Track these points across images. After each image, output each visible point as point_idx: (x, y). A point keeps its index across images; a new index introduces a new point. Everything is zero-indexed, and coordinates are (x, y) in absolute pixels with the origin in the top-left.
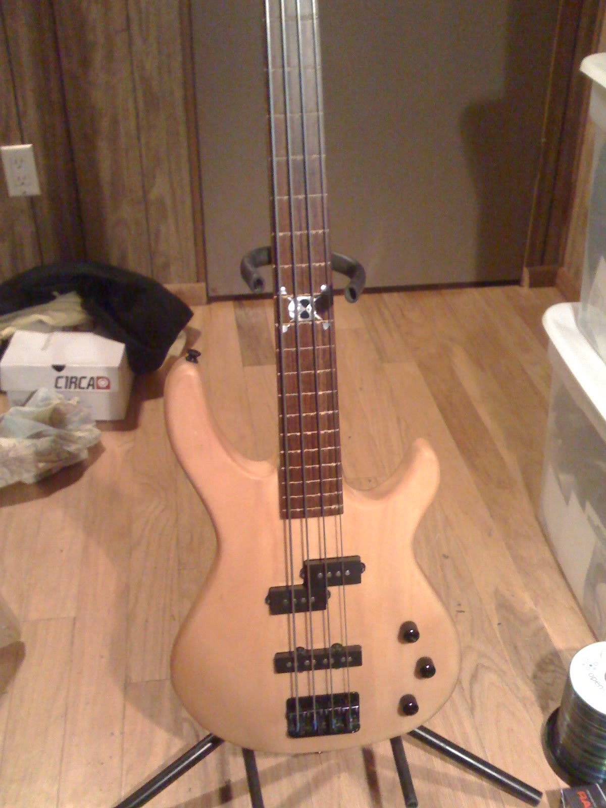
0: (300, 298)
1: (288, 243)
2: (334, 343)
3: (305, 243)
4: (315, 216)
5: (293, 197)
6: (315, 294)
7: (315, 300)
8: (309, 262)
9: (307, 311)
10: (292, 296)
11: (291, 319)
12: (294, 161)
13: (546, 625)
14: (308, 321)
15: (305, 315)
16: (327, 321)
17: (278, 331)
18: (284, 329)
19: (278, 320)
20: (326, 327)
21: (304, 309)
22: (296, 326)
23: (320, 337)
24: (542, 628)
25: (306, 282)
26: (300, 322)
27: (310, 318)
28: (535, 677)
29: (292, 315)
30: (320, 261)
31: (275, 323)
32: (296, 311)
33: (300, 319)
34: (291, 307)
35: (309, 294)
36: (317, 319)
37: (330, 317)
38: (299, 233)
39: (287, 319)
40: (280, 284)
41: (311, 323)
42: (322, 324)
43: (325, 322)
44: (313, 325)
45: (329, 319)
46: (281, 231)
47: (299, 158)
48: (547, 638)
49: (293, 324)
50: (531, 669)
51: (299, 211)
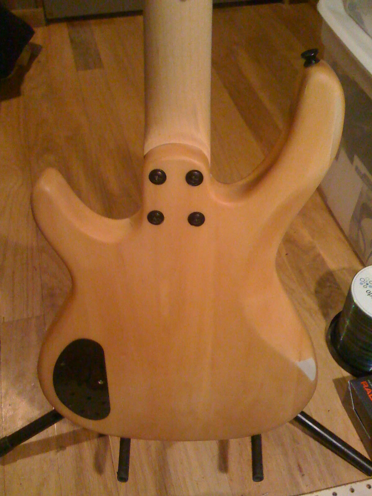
13: (322, 253)
24: (319, 255)
28: (316, 292)
48: (323, 262)
50: (313, 286)
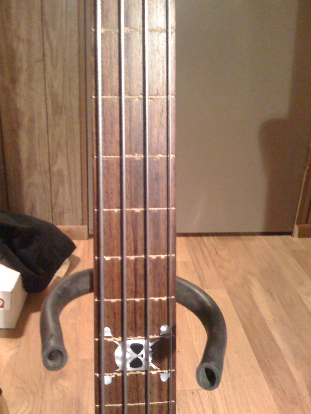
0: (130, 341)
1: (117, 270)
2: (174, 398)
3: (141, 272)
4: (157, 236)
5: (126, 209)
6: (151, 337)
7: (150, 344)
8: (146, 296)
9: (140, 358)
10: (120, 339)
11: (117, 367)
12: (130, 161)
14: (140, 371)
15: (136, 363)
16: (166, 371)
17: (99, 382)
18: (107, 379)
19: (98, 368)
20: (164, 378)
21: (135, 356)
22: (123, 377)
23: (155, 391)
25: (140, 322)
26: (129, 372)
27: (143, 368)
29: (119, 362)
30: (160, 295)
31: (96, 372)
32: (124, 359)
33: (129, 368)
34: (118, 353)
35: (144, 338)
36: (152, 369)
37: (171, 365)
38: (132, 258)
39: (112, 367)
40: (103, 324)
41: (144, 373)
42: (158, 375)
43: (163, 373)
44: (146, 376)
45: (168, 368)
46: (107, 255)
47: (138, 157)
49: (119, 375)
51: (135, 228)
